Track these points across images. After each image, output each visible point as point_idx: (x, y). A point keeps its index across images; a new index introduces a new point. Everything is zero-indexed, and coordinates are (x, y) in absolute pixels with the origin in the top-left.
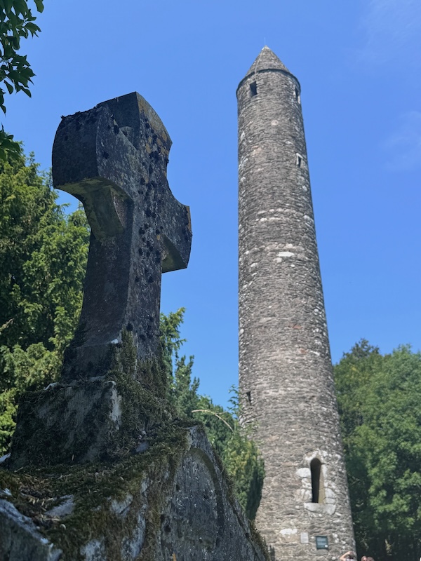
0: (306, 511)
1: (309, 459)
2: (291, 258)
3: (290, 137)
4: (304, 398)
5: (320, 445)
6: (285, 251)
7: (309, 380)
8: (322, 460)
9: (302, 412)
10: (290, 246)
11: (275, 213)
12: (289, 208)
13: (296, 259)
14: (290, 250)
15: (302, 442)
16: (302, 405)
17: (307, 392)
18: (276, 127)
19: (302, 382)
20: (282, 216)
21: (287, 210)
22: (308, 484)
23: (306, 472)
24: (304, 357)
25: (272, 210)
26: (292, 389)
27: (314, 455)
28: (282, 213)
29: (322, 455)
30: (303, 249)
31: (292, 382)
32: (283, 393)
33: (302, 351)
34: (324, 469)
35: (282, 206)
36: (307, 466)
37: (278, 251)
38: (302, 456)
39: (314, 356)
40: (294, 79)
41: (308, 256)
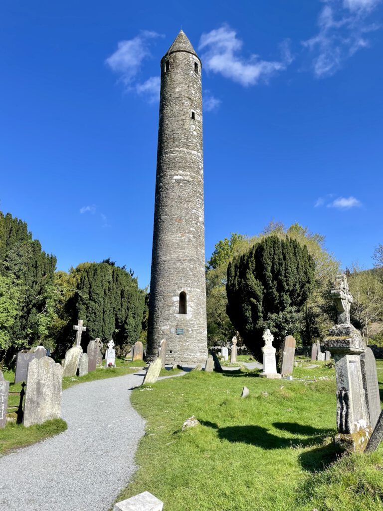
0: (175, 318)
1: (179, 292)
2: (180, 180)
3: (187, 99)
4: (180, 260)
5: (187, 285)
6: (177, 175)
7: (184, 251)
8: (187, 292)
11: (173, 151)
12: (183, 147)
13: (184, 180)
14: (180, 175)
17: (182, 257)
18: (178, 92)
19: (180, 252)
21: (181, 149)
22: (177, 305)
23: (177, 299)
24: (183, 238)
27: (182, 290)
28: (177, 151)
29: (187, 289)
30: (189, 173)
33: (182, 235)
34: (188, 297)
35: (178, 146)
36: (177, 296)
37: (173, 176)
38: (175, 290)
39: (189, 237)
40: (194, 57)
41: (192, 177)
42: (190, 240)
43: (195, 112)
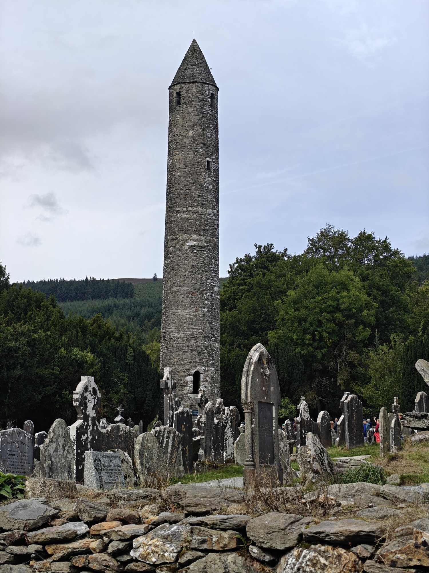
0: (189, 398)
1: (193, 371)
2: (194, 246)
3: (202, 145)
5: (201, 364)
6: (191, 240)
8: (201, 371)
9: (192, 346)
10: (194, 237)
11: (187, 211)
12: (197, 206)
13: (198, 246)
14: (194, 240)
15: (191, 362)
16: (192, 342)
18: (192, 137)
20: (191, 214)
21: (195, 209)
22: (191, 384)
23: (190, 378)
24: (197, 313)
25: (185, 209)
26: (188, 333)
27: (196, 370)
28: (191, 211)
29: (201, 369)
31: (188, 328)
32: (182, 335)
33: (196, 309)
34: (202, 376)
35: (191, 206)
36: (191, 375)
37: (186, 241)
38: (189, 370)
39: (203, 312)
40: (210, 86)
41: (207, 242)
42: (204, 315)
43: (210, 160)
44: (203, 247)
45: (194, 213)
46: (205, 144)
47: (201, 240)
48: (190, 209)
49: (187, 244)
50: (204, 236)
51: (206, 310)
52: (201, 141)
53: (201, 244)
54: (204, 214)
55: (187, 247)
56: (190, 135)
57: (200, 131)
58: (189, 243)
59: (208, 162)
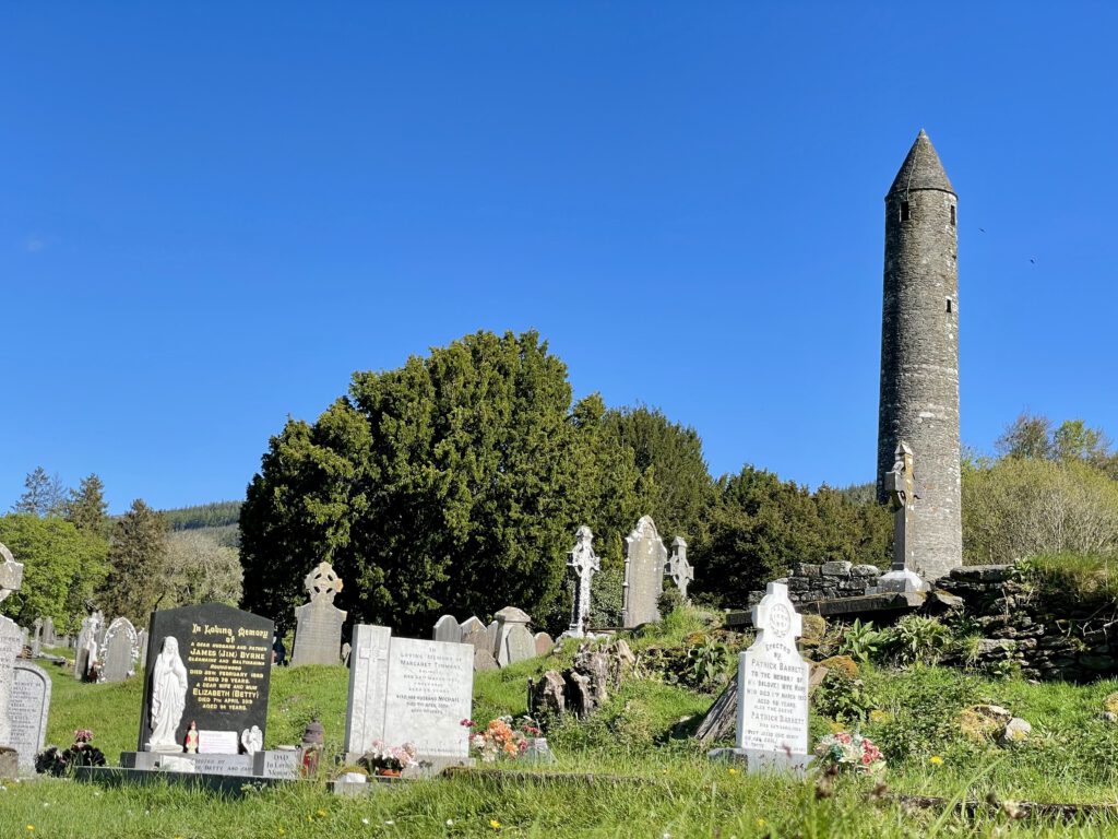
2: (930, 419)
3: (940, 277)
6: (926, 411)
7: (938, 535)
10: (931, 405)
11: (918, 369)
12: (934, 363)
13: (936, 419)
14: (931, 411)
16: (930, 555)
17: (935, 544)
18: (927, 265)
19: (931, 536)
20: (925, 373)
21: (931, 366)
24: (936, 515)
25: (916, 366)
28: (925, 369)
30: (943, 408)
33: (934, 509)
35: (926, 362)
37: (919, 411)
39: (944, 513)
40: (950, 195)
41: (947, 414)
42: (945, 519)
43: (950, 299)
44: (943, 422)
45: (929, 372)
46: (944, 276)
47: (940, 411)
48: (924, 366)
49: (921, 415)
50: (944, 404)
51: (948, 511)
52: (939, 271)
53: (940, 416)
54: (943, 373)
55: (920, 421)
56: (924, 262)
57: (937, 257)
58: (922, 414)
59: (949, 302)
